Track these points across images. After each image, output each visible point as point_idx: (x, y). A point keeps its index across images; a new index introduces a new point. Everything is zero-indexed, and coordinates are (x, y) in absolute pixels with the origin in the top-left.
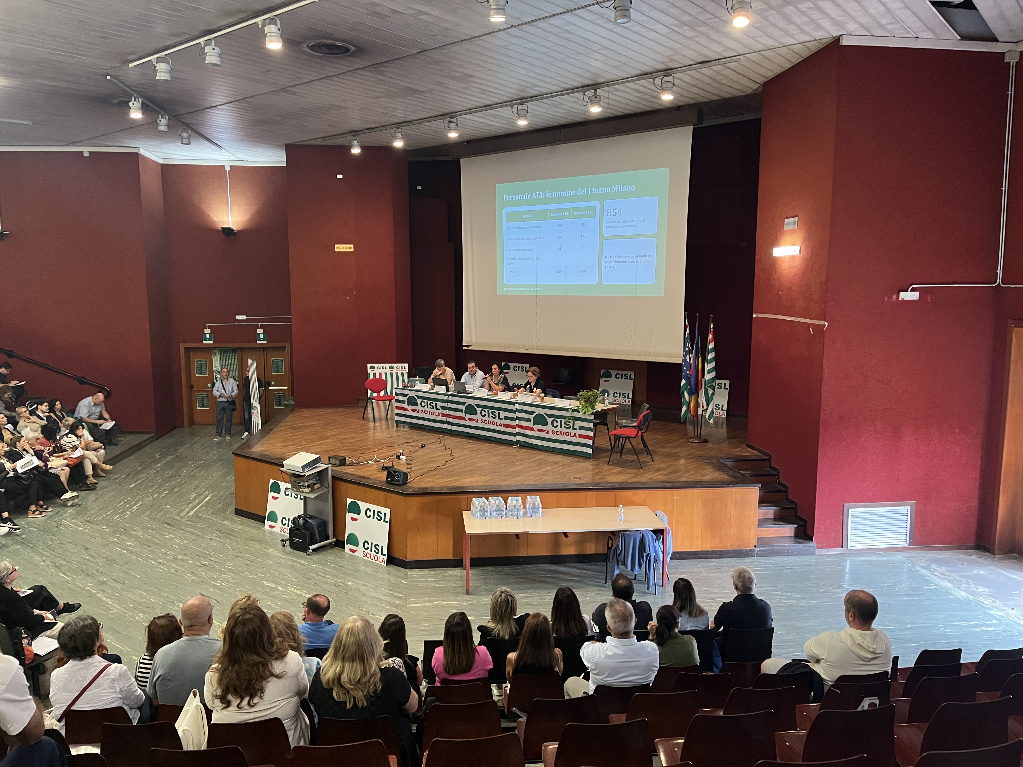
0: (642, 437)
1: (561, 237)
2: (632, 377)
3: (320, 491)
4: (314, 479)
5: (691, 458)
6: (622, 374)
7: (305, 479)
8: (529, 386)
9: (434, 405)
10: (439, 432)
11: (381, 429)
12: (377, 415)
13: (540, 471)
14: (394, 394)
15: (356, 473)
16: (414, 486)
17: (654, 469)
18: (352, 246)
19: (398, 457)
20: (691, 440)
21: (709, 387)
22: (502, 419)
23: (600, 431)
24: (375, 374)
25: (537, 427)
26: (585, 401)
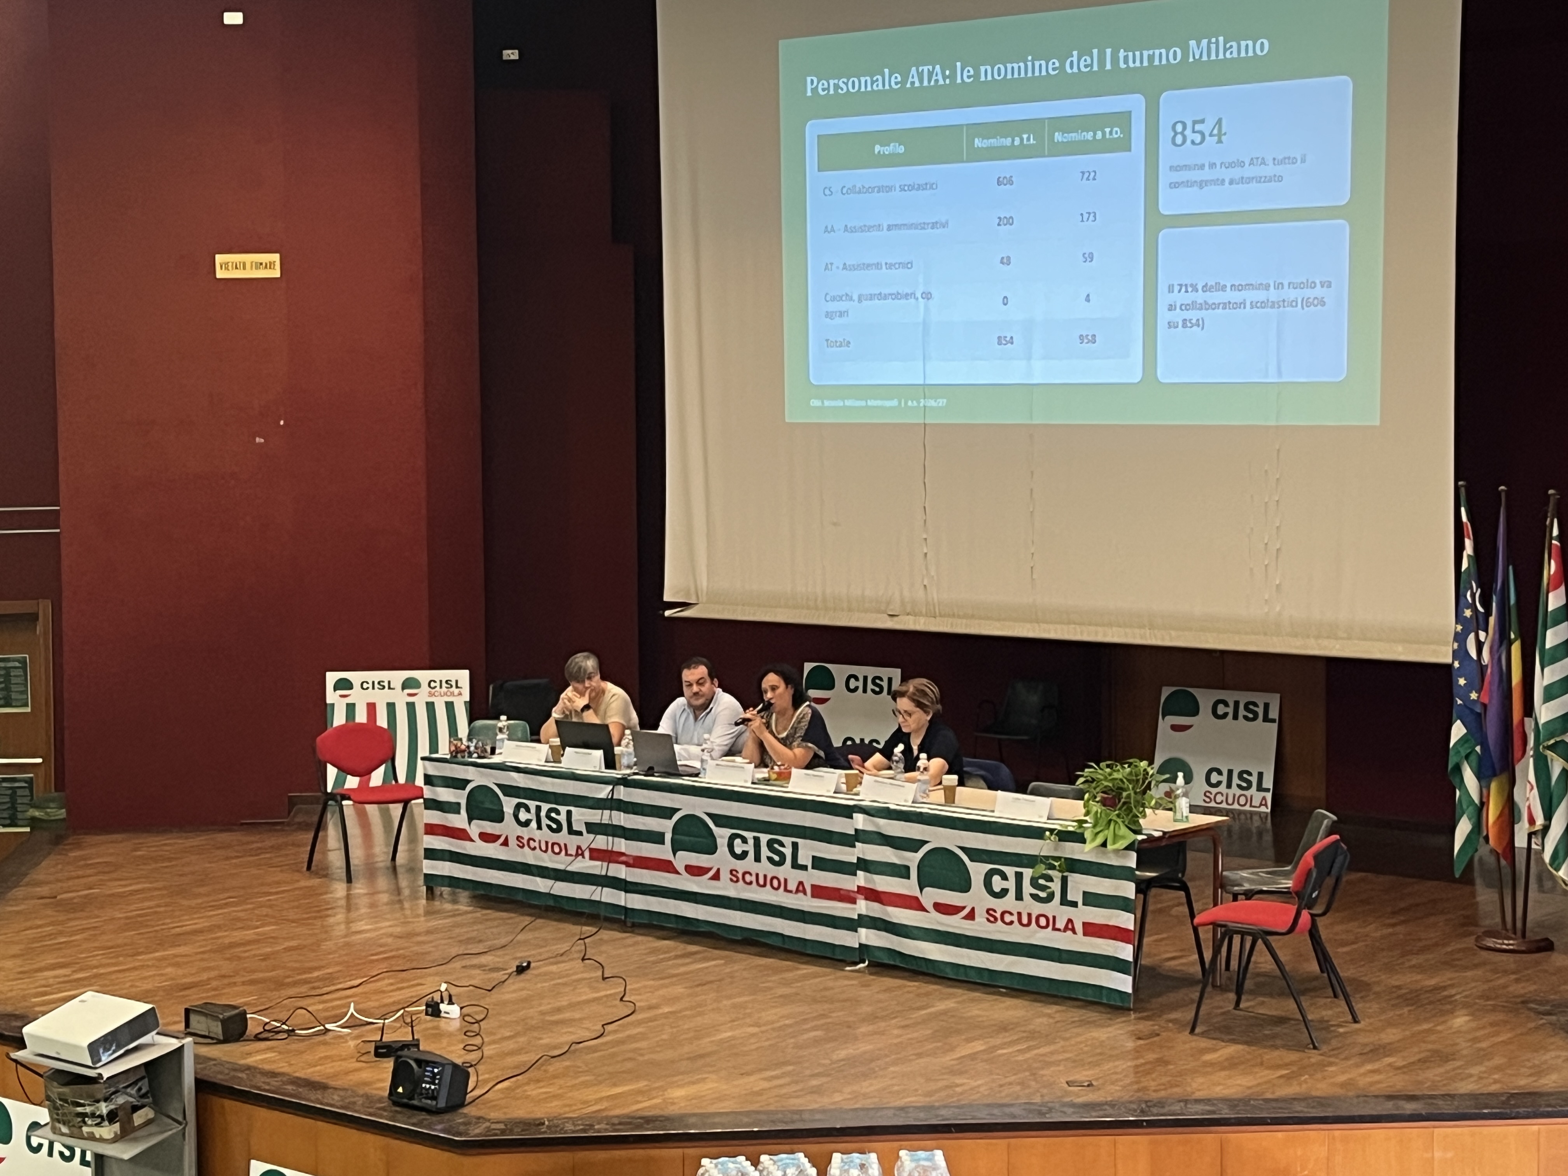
0: (1314, 934)
1: (1010, 221)
2: (1274, 714)
3: (150, 1135)
4: (133, 1091)
5: (1494, 1009)
6: (1237, 704)
7: (100, 1090)
8: (901, 747)
9: (562, 818)
10: (581, 914)
11: (373, 905)
12: (357, 854)
13: (948, 1059)
14: (420, 781)
15: (282, 1067)
16: (493, 1115)
17: (1356, 1050)
18: (276, 257)
19: (434, 1010)
20: (1490, 942)
21: (1549, 748)
22: (804, 868)
23: (1160, 911)
24: (351, 708)
25: (931, 895)
26: (1104, 802)
